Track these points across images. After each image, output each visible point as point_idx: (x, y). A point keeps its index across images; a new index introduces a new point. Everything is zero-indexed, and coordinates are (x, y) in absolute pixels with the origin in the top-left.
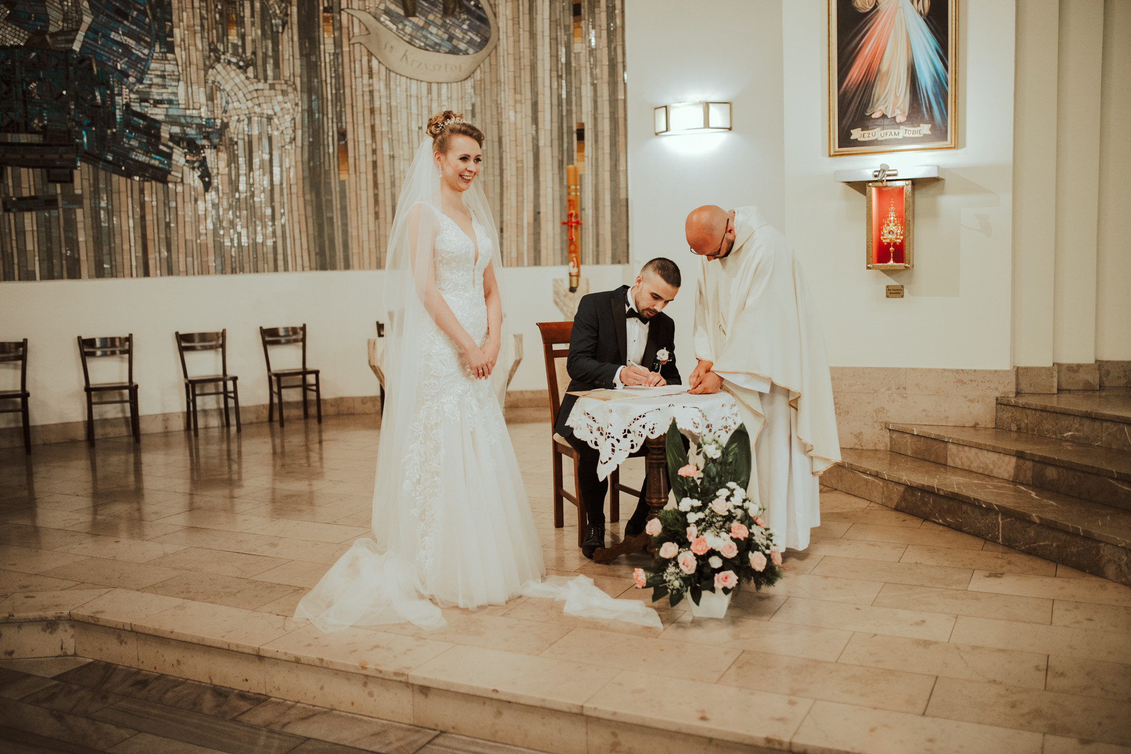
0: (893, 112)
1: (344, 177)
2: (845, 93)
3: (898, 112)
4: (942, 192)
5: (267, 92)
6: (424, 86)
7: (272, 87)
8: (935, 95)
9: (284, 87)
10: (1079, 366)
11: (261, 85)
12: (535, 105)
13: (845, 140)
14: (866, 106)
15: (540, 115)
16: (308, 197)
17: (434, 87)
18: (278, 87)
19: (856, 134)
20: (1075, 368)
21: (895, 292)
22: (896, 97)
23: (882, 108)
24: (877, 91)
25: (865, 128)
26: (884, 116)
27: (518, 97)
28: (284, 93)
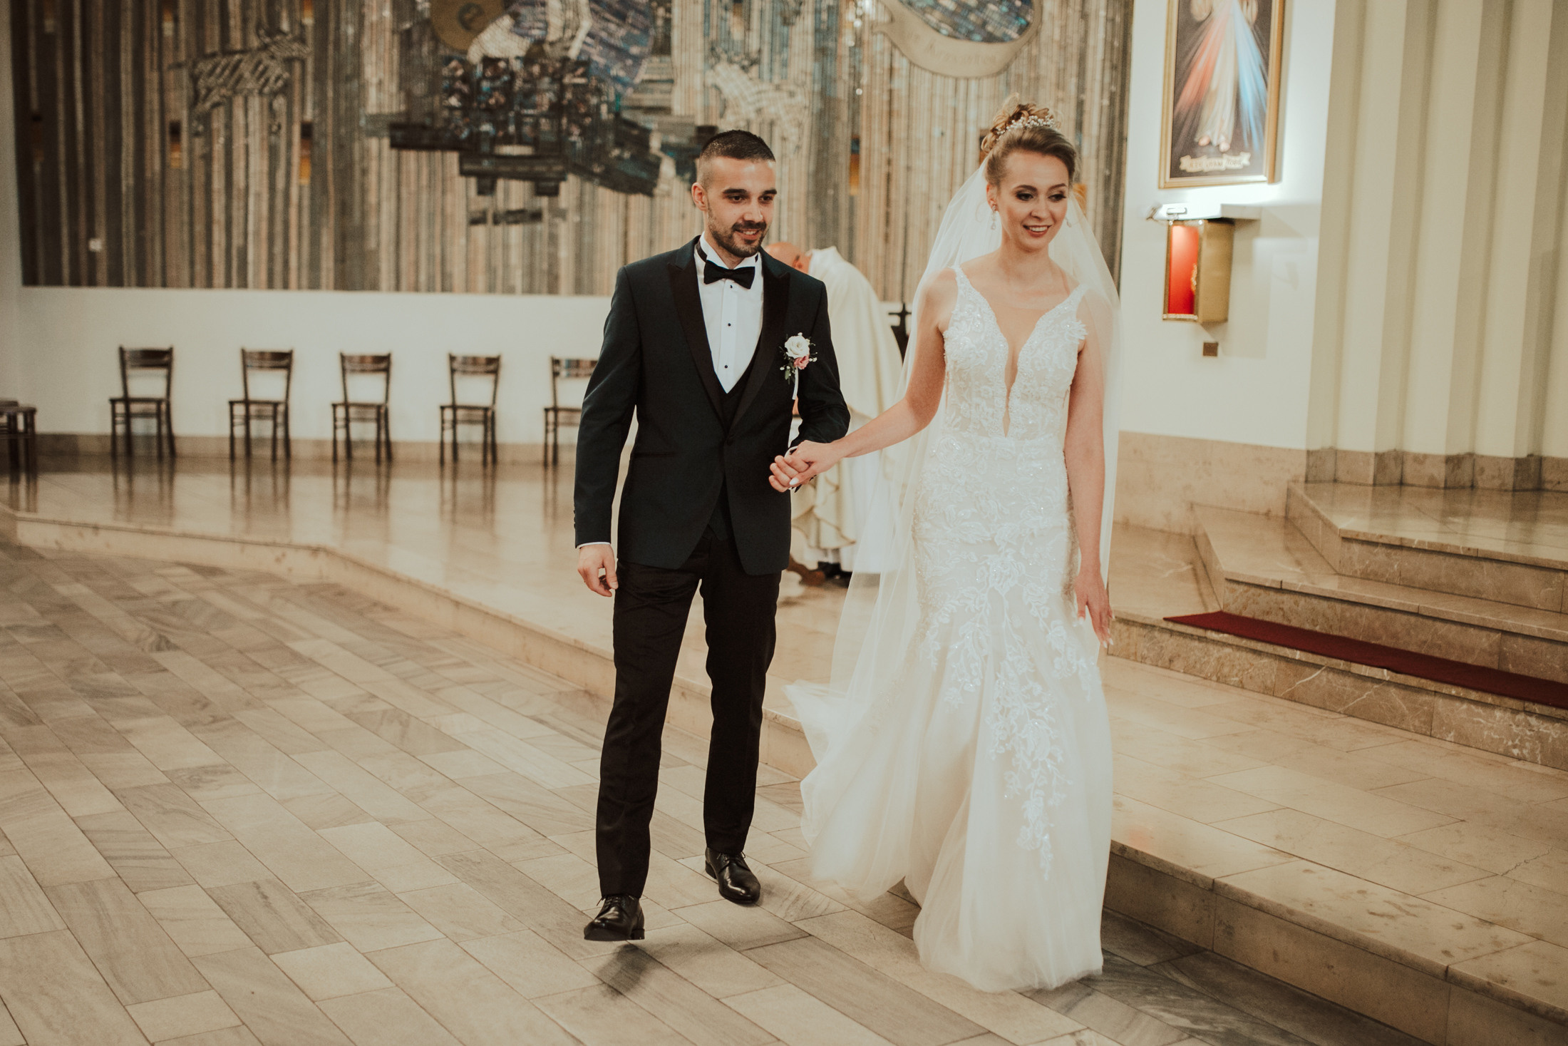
0: (1219, 138)
1: (854, 191)
2: (1179, 114)
3: (1223, 138)
4: (1257, 234)
5: (772, 94)
6: (951, 82)
7: (778, 88)
8: (1255, 119)
9: (792, 88)
10: (1425, 456)
11: (765, 86)
12: (1080, 105)
13: (1176, 171)
14: (1195, 131)
15: (1086, 117)
16: (811, 214)
17: (962, 84)
18: (784, 87)
19: (1186, 163)
20: (1421, 458)
21: (1210, 350)
22: (1222, 121)
23: (1209, 133)
24: (1205, 114)
25: (1194, 156)
26: (1210, 143)
27: (1060, 94)
28: (792, 94)
